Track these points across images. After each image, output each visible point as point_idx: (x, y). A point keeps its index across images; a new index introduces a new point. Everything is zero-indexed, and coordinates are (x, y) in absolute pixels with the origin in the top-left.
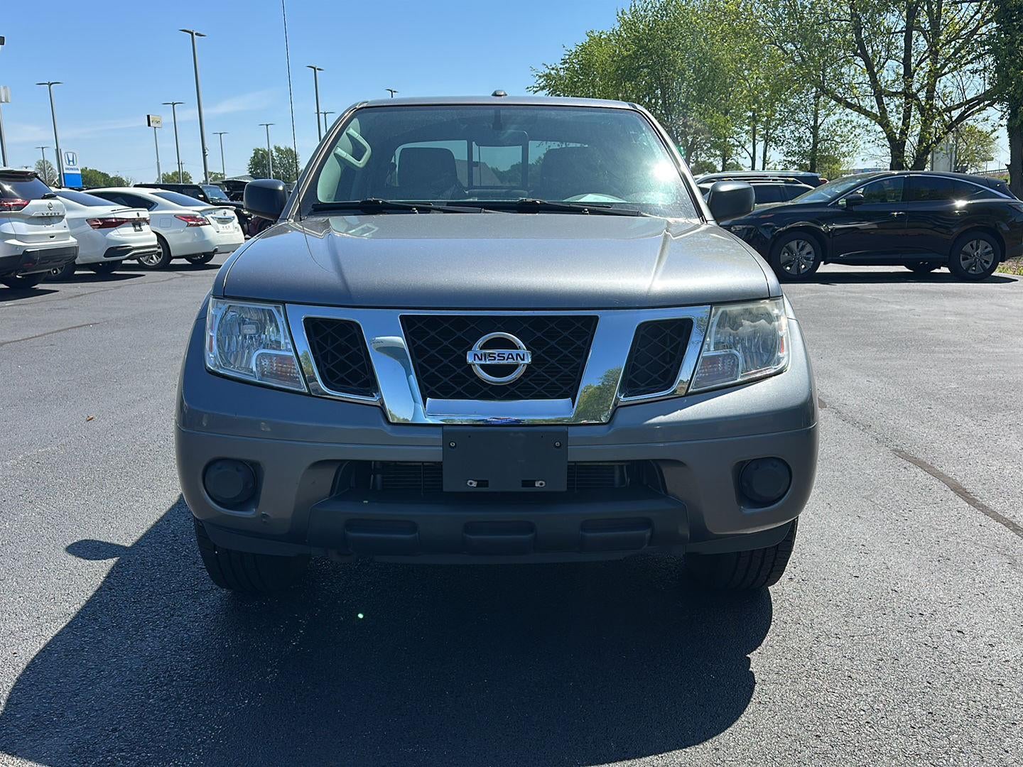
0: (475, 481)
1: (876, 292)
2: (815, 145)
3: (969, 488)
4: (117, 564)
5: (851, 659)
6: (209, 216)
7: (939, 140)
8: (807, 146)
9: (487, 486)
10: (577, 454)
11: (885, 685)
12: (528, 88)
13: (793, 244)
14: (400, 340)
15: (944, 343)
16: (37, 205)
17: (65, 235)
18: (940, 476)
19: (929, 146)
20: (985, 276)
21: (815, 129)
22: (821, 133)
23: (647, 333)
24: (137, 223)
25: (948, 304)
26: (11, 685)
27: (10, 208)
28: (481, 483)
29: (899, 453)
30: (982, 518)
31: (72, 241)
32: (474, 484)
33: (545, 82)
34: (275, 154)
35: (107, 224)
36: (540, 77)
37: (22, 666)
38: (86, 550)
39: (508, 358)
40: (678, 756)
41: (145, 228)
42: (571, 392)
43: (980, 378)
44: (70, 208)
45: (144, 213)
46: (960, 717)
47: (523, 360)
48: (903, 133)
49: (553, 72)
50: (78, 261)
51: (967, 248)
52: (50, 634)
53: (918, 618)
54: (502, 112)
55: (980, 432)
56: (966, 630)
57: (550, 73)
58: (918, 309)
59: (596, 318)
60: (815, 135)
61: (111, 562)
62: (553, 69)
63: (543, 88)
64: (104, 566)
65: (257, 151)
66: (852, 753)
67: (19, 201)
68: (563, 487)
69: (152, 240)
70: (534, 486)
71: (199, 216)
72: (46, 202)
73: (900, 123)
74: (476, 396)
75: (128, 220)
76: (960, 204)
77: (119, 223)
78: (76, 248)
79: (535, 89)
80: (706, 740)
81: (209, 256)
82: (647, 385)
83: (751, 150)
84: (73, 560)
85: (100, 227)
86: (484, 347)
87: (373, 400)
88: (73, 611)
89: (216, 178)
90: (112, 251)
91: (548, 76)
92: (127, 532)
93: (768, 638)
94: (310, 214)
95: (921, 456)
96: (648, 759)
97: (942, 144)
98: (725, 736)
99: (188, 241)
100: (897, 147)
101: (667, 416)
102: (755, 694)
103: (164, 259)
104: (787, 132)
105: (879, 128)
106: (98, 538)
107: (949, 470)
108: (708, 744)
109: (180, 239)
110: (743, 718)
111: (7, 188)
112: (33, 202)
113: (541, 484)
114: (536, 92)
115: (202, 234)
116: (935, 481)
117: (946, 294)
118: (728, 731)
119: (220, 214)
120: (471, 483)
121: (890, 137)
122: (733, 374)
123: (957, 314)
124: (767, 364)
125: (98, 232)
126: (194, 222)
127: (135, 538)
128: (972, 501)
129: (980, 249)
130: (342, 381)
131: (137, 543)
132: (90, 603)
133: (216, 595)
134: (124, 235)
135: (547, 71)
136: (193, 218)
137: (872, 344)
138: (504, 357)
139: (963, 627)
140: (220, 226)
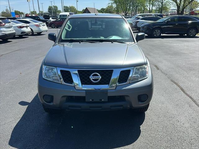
1: (172, 40)
2: (162, 6)
3: (184, 89)
4: (28, 107)
5: (158, 127)
6: (41, 25)
7: (187, 6)
8: (161, 7)
9: (93, 100)
11: (164, 132)
13: (156, 30)
14: (77, 72)
15: (184, 54)
16: (7, 25)
17: (13, 30)
18: (179, 86)
19: (185, 7)
20: (194, 37)
21: (162, 3)
22: (163, 4)
23: (122, 72)
24: (27, 27)
25: (186, 44)
26: (11, 132)
27: (2, 25)
29: (172, 81)
30: (186, 96)
31: (14, 31)
34: (53, 7)
35: (21, 27)
37: (13, 129)
38: (22, 103)
40: (126, 147)
41: (29, 28)
42: (108, 84)
43: (189, 62)
44: (13, 24)
45: (28, 25)
46: (176, 139)
48: (180, 4)
50: (16, 35)
51: (190, 31)
52: (17, 122)
53: (171, 118)
54: (97, 19)
55: (188, 75)
56: (179, 121)
58: (180, 45)
59: (113, 70)
60: (162, 4)
61: (27, 106)
64: (26, 107)
65: (49, 7)
66: (157, 146)
67: (3, 24)
68: (107, 101)
69: (30, 30)
70: (102, 100)
71: (39, 25)
72: (9, 24)
73: (179, 2)
75: (25, 26)
76: (190, 22)
77: (23, 27)
78: (15, 33)
80: (131, 144)
81: (41, 33)
83: (149, 7)
84: (20, 106)
85: (20, 28)
86: (93, 76)
87: (73, 85)
88: (21, 116)
89: (41, 12)
90: (22, 33)
92: (29, 99)
93: (144, 122)
94: (61, 42)
95: (176, 81)
96: (121, 148)
97: (188, 7)
98: (135, 143)
99: (37, 30)
100: (178, 7)
102: (141, 134)
103: (32, 34)
104: (156, 3)
105: (175, 3)
106: (24, 101)
107: (181, 84)
108: (132, 144)
109: (35, 30)
110: (138, 139)
111: (1, 21)
112: (6, 24)
115: (39, 28)
116: (178, 87)
117: (186, 41)
118: (135, 142)
119: (43, 24)
120: (91, 100)
121: (177, 5)
122: (138, 79)
123: (187, 46)
124: (144, 77)
125: (19, 29)
126: (38, 26)
127: (31, 101)
128: (184, 92)
129: (193, 31)
130: (67, 81)
131: (31, 102)
132: (24, 115)
133: (46, 114)
134: (24, 29)
136: (38, 25)
137: (170, 54)
138: (96, 78)
139: (179, 120)
140: (43, 27)
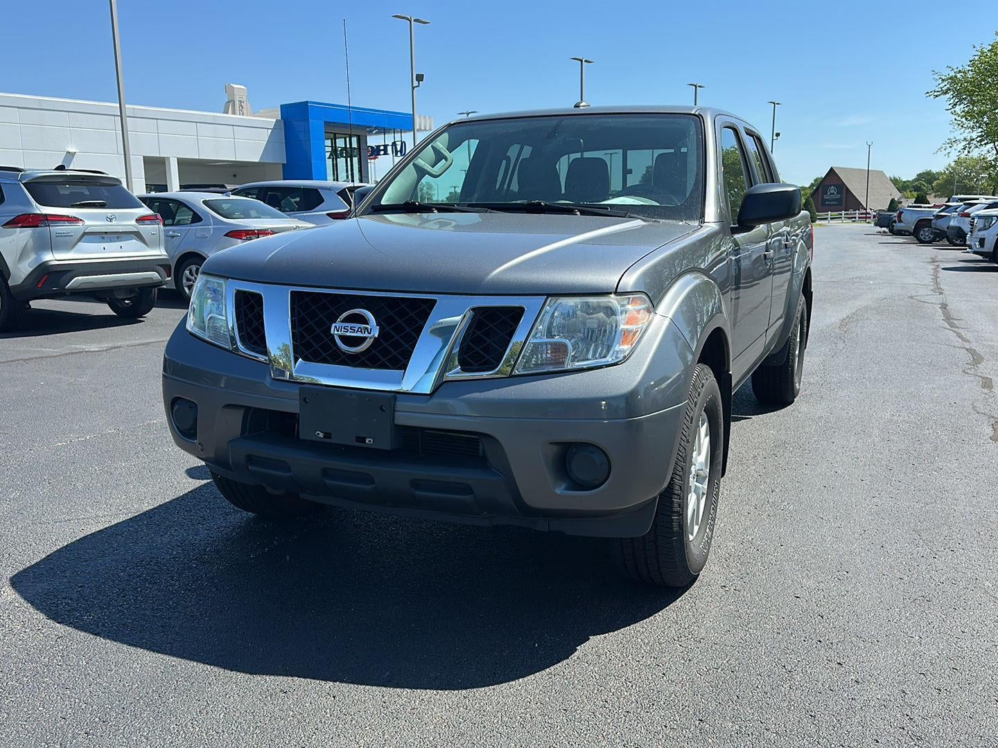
0: (322, 432)
9: (330, 438)
10: (402, 419)
12: (928, 93)
28: (327, 435)
32: (321, 435)
33: (948, 86)
36: (943, 80)
39: (358, 331)
42: (402, 365)
47: (370, 333)
49: (959, 76)
57: (956, 76)
59: (436, 301)
62: (960, 72)
63: (946, 93)
68: (388, 446)
70: (365, 442)
74: (337, 361)
79: (936, 94)
82: (479, 365)
86: (344, 321)
87: (266, 359)
91: (953, 79)
101: (482, 393)
113: (370, 441)
114: (937, 96)
120: (318, 434)
124: (603, 355)
135: (952, 74)
138: (354, 330)
